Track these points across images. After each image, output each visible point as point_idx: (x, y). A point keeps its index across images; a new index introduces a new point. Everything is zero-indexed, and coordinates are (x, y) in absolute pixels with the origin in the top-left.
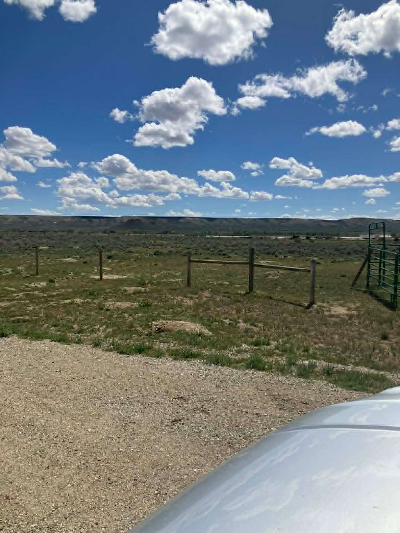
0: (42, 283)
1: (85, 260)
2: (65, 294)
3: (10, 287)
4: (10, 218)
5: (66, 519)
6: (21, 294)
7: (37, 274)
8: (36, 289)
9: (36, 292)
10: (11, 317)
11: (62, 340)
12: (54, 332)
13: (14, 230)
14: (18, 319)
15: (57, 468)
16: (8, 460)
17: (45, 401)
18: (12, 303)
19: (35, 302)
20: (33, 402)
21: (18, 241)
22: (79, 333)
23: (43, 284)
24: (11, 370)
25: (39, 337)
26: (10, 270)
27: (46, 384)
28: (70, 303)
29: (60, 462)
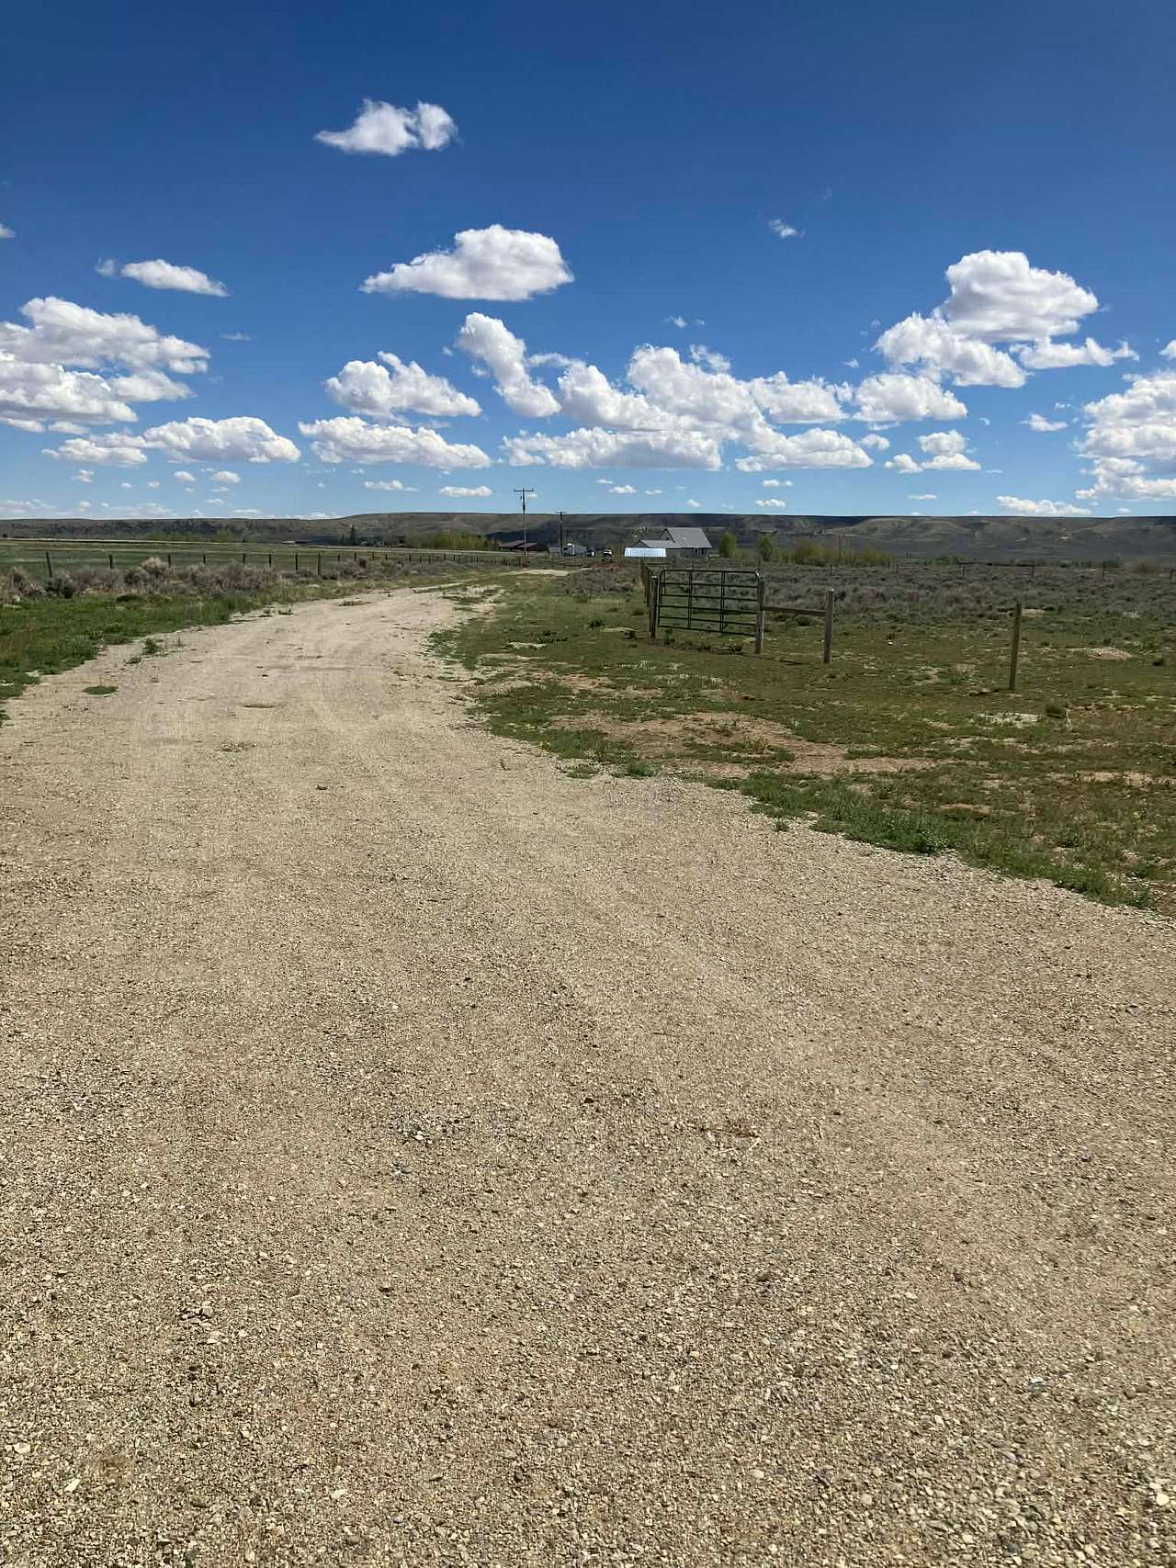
0: (1025, 716)
1: (1159, 656)
2: (1094, 754)
3: (937, 718)
4: (936, 525)
5: (1129, 1398)
6: (965, 742)
7: (1012, 688)
8: (1009, 730)
9: (1009, 741)
10: (941, 800)
11: (1090, 888)
12: (1064, 863)
13: (944, 560)
14: (958, 810)
15: (1092, 1248)
16: (956, 1182)
17: (1048, 1050)
18: (943, 763)
19: (1006, 768)
20: (1013, 1047)
21: (958, 591)
22: (1141, 876)
23: (1030, 718)
24: (949, 944)
25: (1022, 870)
26: (933, 672)
27: (1050, 1004)
28: (1110, 783)
29: (1101, 1234)
